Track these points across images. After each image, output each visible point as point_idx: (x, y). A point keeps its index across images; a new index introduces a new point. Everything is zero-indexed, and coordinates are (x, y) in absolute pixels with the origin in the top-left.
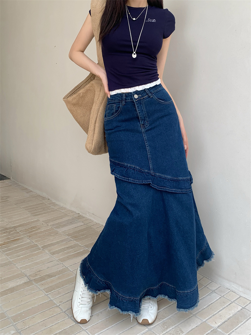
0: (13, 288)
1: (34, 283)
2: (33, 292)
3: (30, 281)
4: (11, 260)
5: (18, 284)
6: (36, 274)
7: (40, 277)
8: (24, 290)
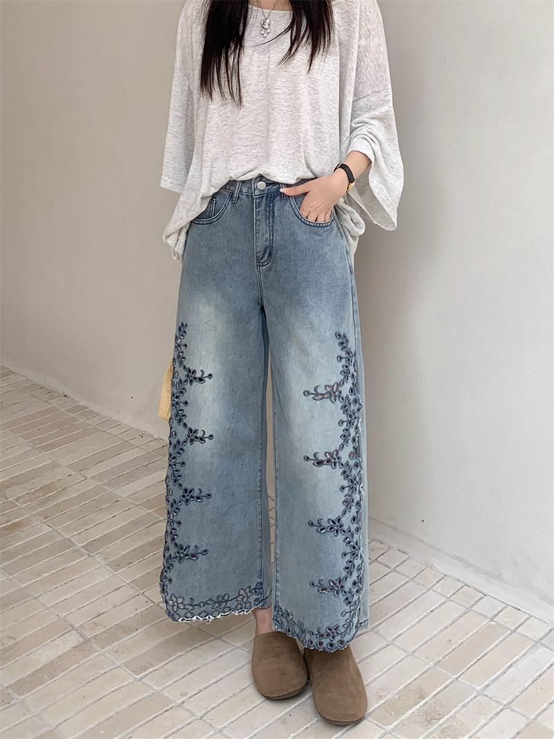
0: (52, 662)
1: (95, 646)
2: (103, 672)
3: (87, 641)
4: (23, 586)
5: (61, 651)
6: (94, 623)
7: (105, 632)
8: (78, 667)
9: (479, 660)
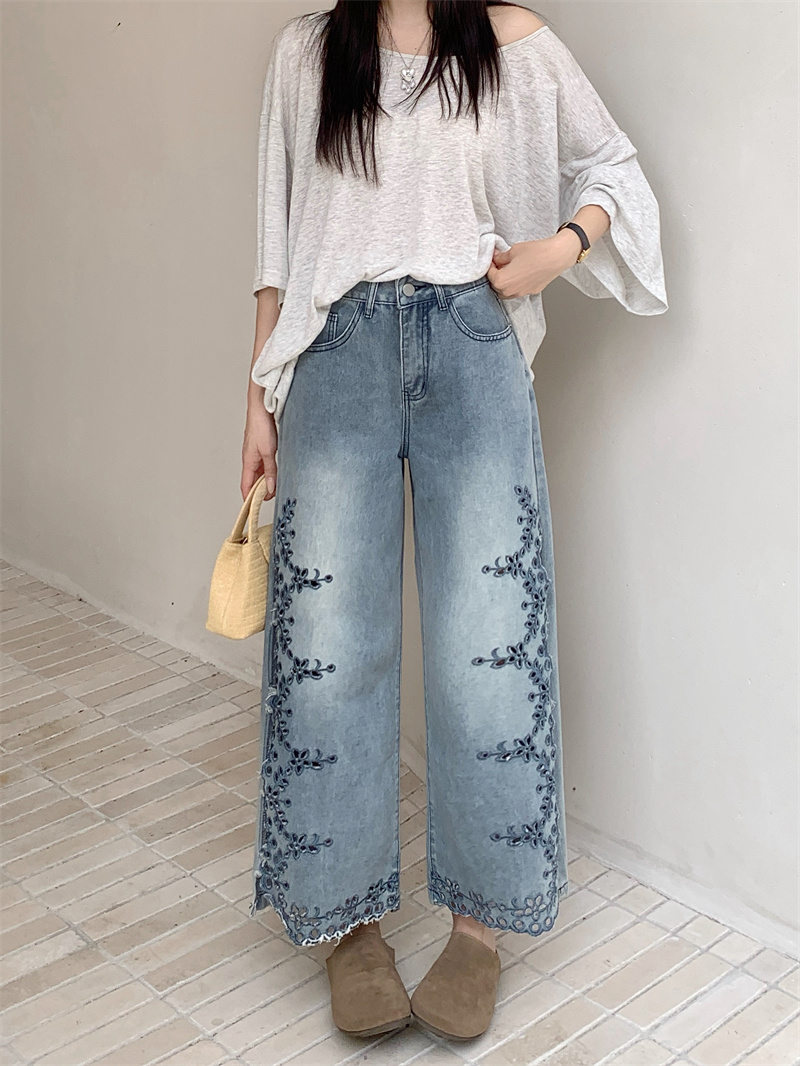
1: (103, 952)
2: (112, 988)
3: (91, 946)
6: (105, 920)
9: (649, 989)
